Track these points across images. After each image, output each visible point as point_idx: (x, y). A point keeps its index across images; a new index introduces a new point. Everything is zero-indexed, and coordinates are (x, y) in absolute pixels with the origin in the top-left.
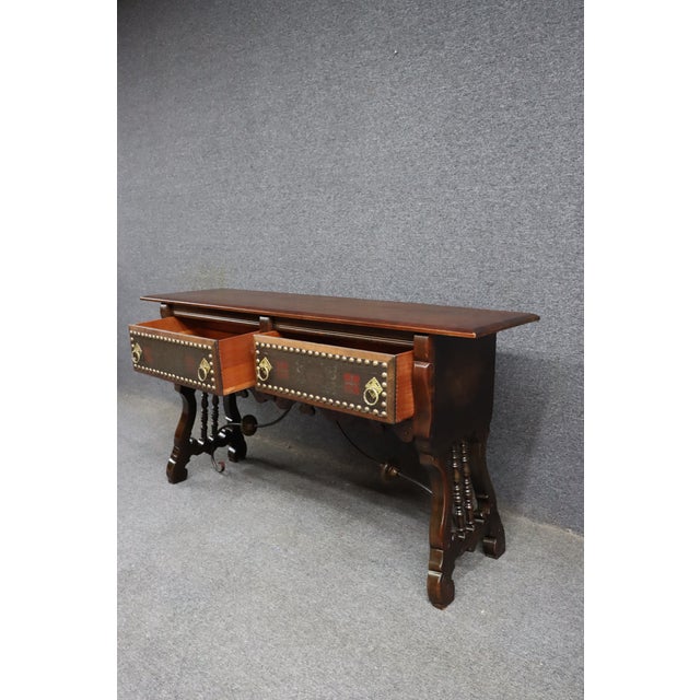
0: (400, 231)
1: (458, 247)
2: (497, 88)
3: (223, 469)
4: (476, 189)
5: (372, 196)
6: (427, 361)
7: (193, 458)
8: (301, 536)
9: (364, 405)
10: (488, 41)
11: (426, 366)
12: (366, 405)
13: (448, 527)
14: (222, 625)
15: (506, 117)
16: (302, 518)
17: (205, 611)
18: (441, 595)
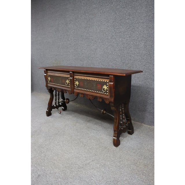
0: (102, 50)
1: (116, 54)
2: (125, 14)
3: (61, 113)
4: (120, 39)
5: (96, 42)
6: (113, 82)
7: (53, 110)
8: (77, 124)
9: (102, 92)
10: (123, 2)
11: (112, 83)
12: (103, 92)
13: (118, 126)
14: (57, 142)
15: (128, 21)
16: (78, 120)
17: (53, 139)
18: (117, 143)
